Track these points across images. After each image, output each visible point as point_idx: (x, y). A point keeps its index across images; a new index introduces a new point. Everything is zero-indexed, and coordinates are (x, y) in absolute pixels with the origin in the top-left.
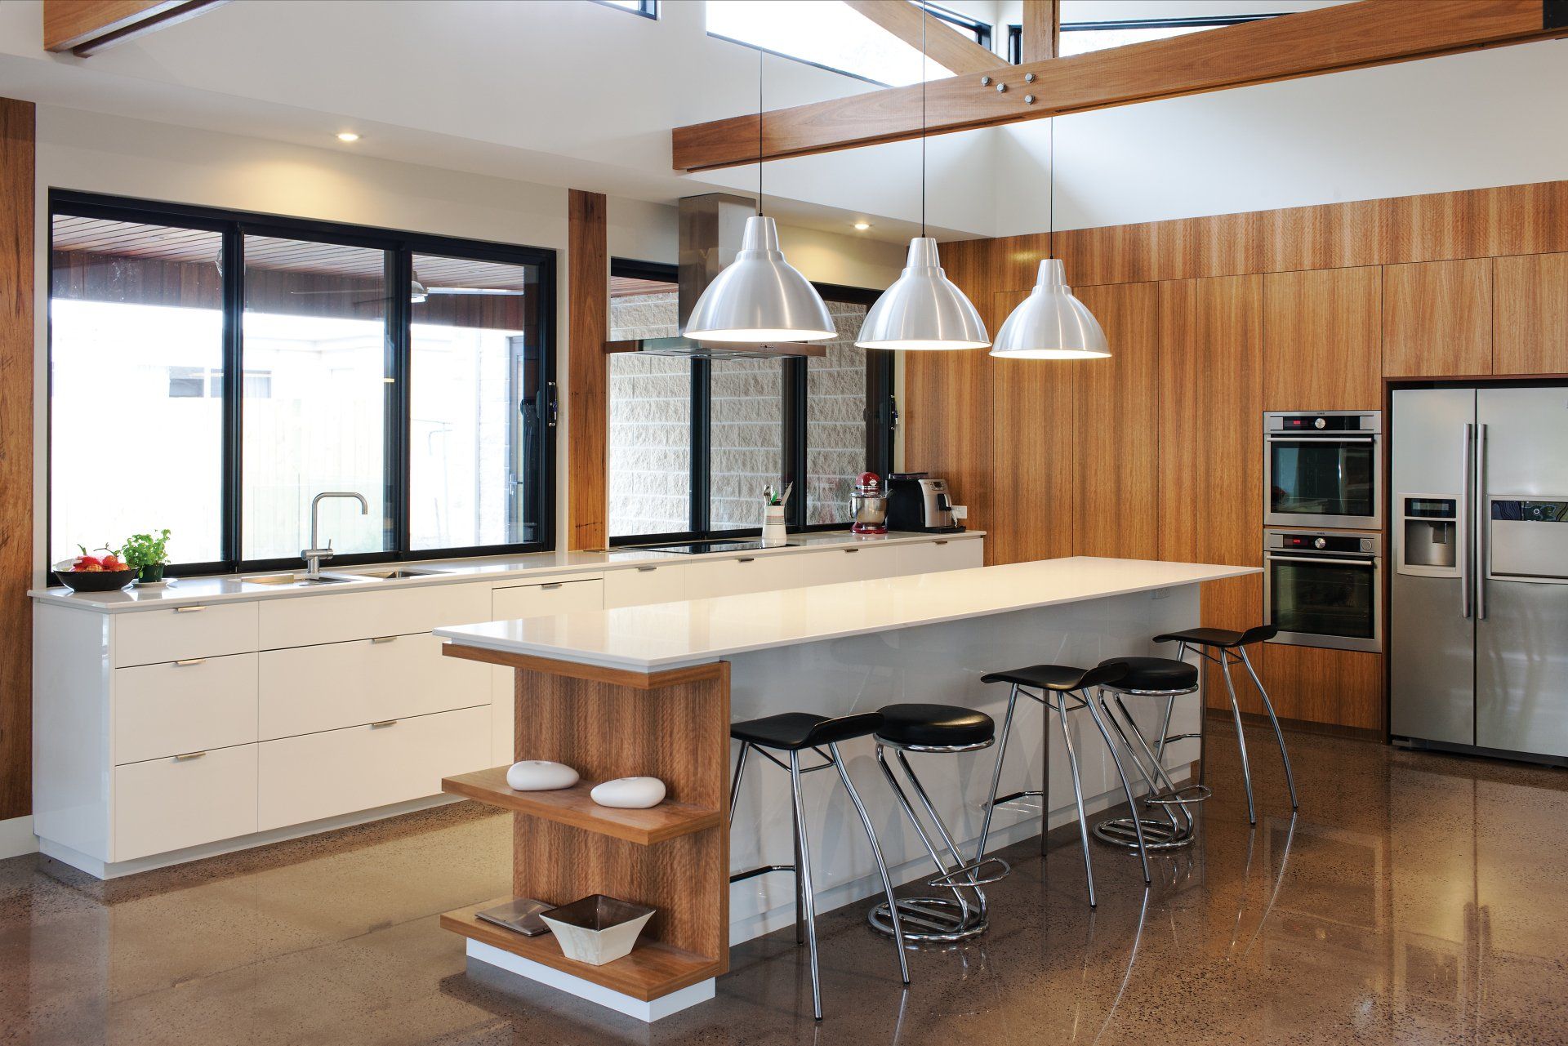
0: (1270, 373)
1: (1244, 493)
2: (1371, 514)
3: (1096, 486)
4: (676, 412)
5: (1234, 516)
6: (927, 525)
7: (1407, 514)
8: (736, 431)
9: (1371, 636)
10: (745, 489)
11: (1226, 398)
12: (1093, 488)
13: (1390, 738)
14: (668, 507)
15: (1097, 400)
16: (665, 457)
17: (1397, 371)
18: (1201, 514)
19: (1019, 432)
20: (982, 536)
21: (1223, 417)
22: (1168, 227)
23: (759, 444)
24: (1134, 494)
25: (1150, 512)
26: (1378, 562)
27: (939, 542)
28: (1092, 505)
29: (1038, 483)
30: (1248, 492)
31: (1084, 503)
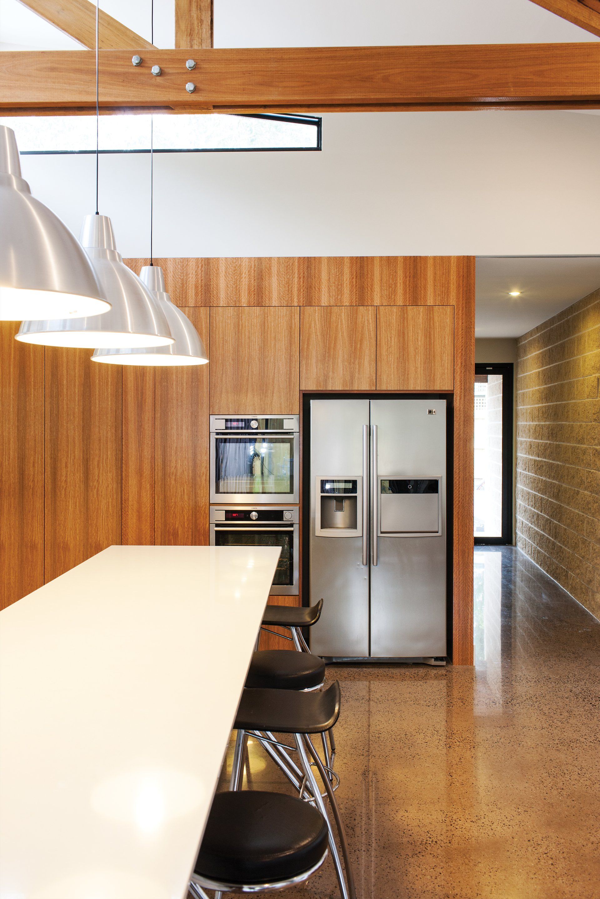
0: (214, 386)
1: (194, 479)
2: (292, 492)
3: (66, 476)
5: (186, 497)
7: (321, 493)
9: (291, 583)
11: (180, 404)
12: (64, 478)
15: (67, 404)
17: (311, 386)
18: (159, 497)
21: (177, 419)
24: (101, 482)
25: (115, 496)
26: (297, 527)
28: (63, 492)
29: (12, 475)
30: (198, 479)
31: (55, 491)
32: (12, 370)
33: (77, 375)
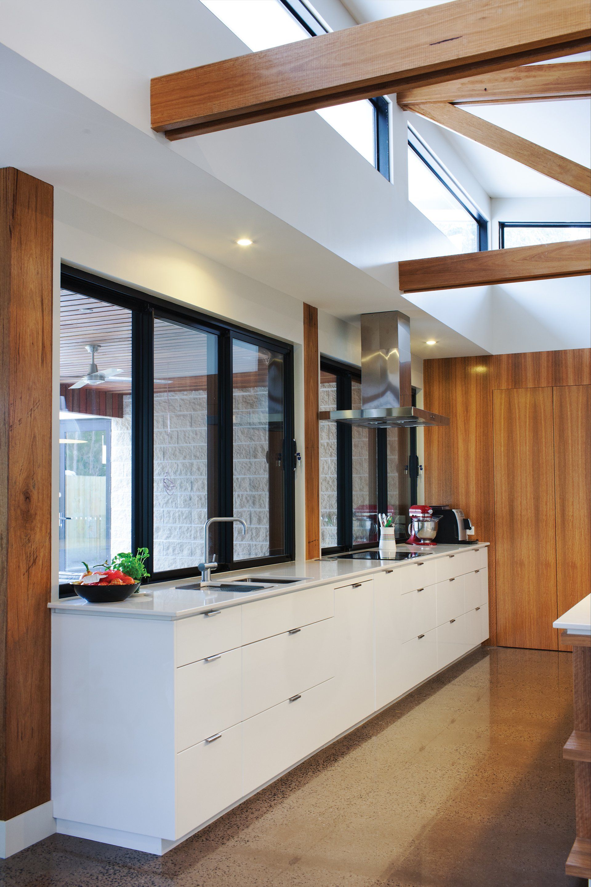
6: (460, 539)
8: (247, 481)
10: (255, 520)
12: (571, 514)
14: (193, 532)
15: (572, 458)
16: (190, 499)
20: (486, 546)
27: (476, 550)
28: (571, 524)
29: (529, 511)
31: (564, 523)
32: (527, 434)
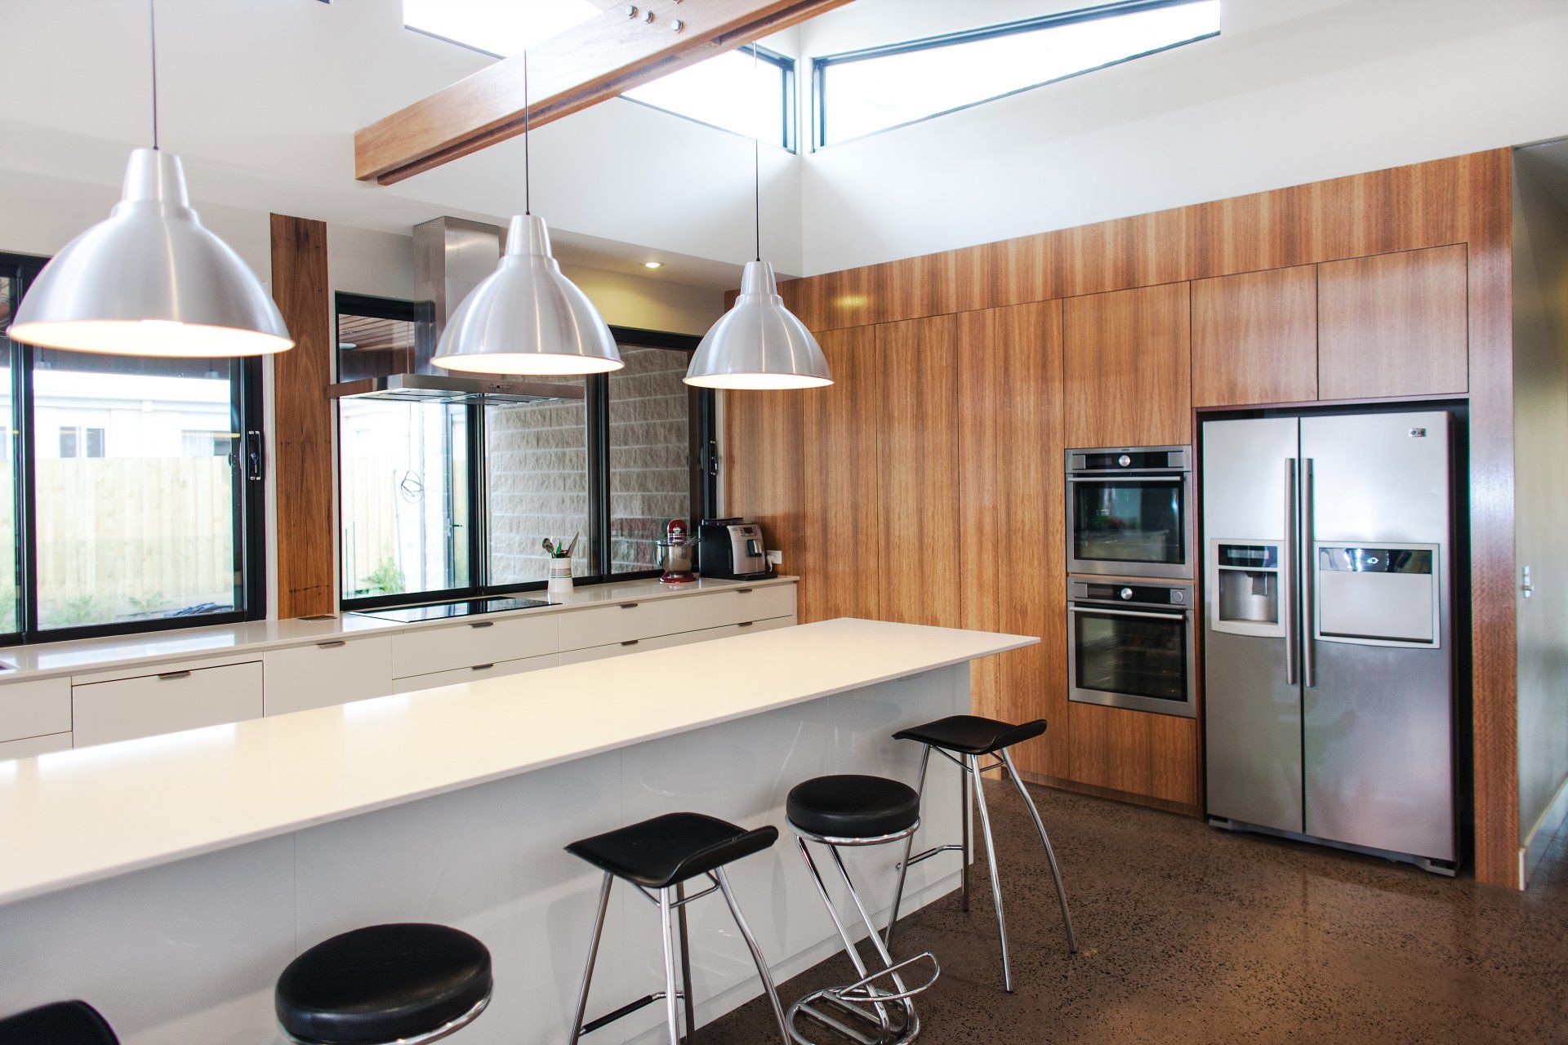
0: (1070, 408)
1: (1046, 539)
2: (1182, 560)
3: (900, 531)
4: (571, 461)
5: (1036, 563)
6: (735, 572)
7: (1221, 563)
9: (1184, 698)
11: (1026, 435)
12: (897, 533)
13: (1207, 817)
15: (899, 442)
18: (1002, 560)
19: (827, 475)
20: (795, 582)
21: (1023, 456)
22: (964, 255)
23: (637, 489)
24: (936, 539)
25: (952, 558)
26: (1191, 615)
27: (742, 591)
28: (897, 550)
29: (846, 527)
30: (1051, 537)
31: (889, 549)
32: (844, 402)
33: (909, 405)
